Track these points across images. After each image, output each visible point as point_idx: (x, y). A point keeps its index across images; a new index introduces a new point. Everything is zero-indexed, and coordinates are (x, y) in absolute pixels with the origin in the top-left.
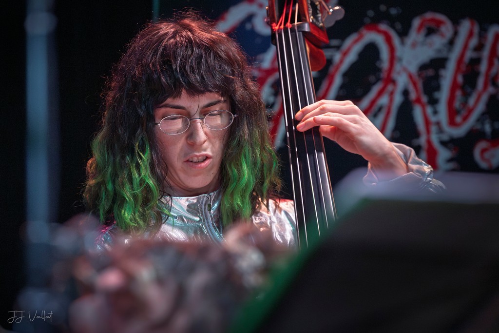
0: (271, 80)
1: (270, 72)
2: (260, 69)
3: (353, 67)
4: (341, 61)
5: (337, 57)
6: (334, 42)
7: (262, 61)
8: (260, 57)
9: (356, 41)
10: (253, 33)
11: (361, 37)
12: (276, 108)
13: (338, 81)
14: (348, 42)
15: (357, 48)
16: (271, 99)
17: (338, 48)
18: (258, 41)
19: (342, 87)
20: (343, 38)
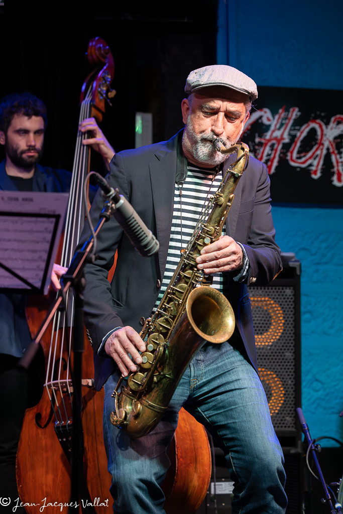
0: (269, 144)
1: (269, 141)
2: (265, 139)
3: (305, 138)
4: (300, 136)
5: (298, 134)
6: (297, 128)
7: (266, 136)
8: (265, 134)
9: (306, 127)
10: (262, 124)
11: (309, 125)
12: (272, 156)
13: (298, 144)
14: (303, 128)
15: (307, 130)
16: (270, 152)
17: (299, 130)
18: (264, 127)
19: (300, 147)
20: (301, 125)
